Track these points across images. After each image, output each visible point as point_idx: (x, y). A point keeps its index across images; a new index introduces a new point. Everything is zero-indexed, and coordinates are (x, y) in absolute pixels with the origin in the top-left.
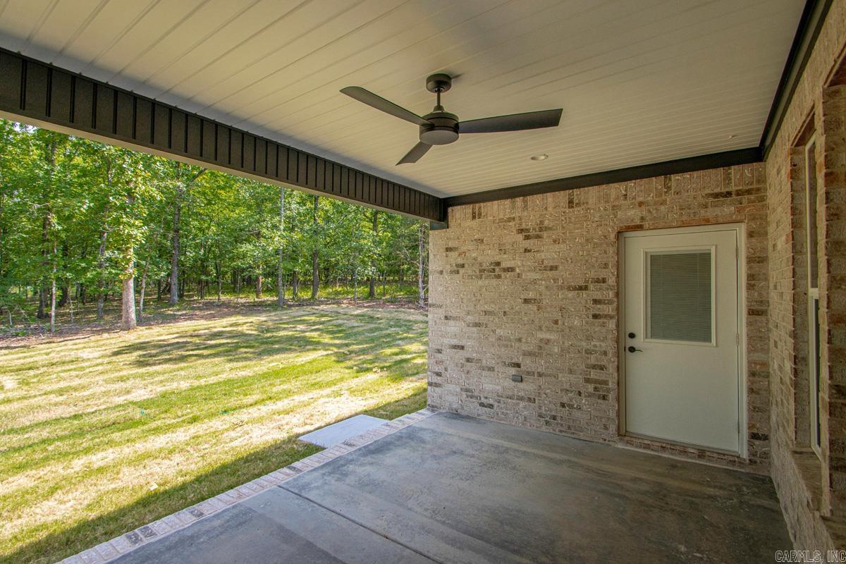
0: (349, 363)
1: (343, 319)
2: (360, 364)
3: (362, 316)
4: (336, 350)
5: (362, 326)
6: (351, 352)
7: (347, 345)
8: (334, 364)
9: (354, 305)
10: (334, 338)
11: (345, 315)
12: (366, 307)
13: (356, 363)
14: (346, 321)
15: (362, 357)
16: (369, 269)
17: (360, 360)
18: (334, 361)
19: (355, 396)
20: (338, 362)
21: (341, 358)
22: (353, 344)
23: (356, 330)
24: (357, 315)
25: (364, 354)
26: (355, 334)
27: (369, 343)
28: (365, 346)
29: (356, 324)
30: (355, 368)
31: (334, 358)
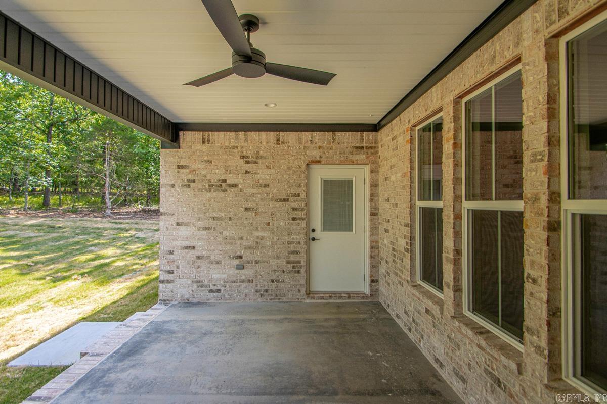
0: (38, 274)
1: (14, 230)
2: (54, 273)
3: (40, 226)
4: (14, 262)
5: (41, 236)
6: (36, 263)
7: (28, 256)
8: (18, 277)
9: (25, 215)
10: (8, 250)
11: (16, 225)
12: (42, 217)
13: (47, 273)
14: (18, 232)
15: (52, 266)
16: (44, 179)
17: (51, 269)
18: (18, 274)
20: (22, 274)
21: (25, 270)
22: (37, 255)
23: (35, 240)
24: (32, 226)
25: (53, 263)
26: (36, 244)
27: (53, 252)
28: (52, 255)
29: (32, 235)
30: (48, 278)
31: (14, 271)
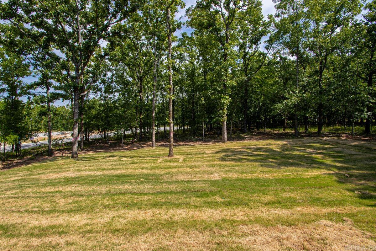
0: (350, 186)
1: (343, 148)
2: (363, 189)
3: (360, 147)
4: (337, 171)
5: (360, 155)
6: (351, 176)
7: (347, 169)
8: (335, 184)
9: (352, 138)
10: (335, 161)
11: (344, 145)
12: (363, 140)
13: (357, 187)
14: (344, 149)
15: (363, 182)
16: (366, 113)
17: (361, 184)
18: (336, 181)
19: (360, 227)
20: (339, 182)
21: (342, 180)
22: (353, 169)
23: (354, 157)
24: (355, 146)
25: (365, 180)
26: (355, 160)
27: (366, 170)
28: (365, 172)
29: (354, 153)
30: (357, 192)
31: (335, 178)
